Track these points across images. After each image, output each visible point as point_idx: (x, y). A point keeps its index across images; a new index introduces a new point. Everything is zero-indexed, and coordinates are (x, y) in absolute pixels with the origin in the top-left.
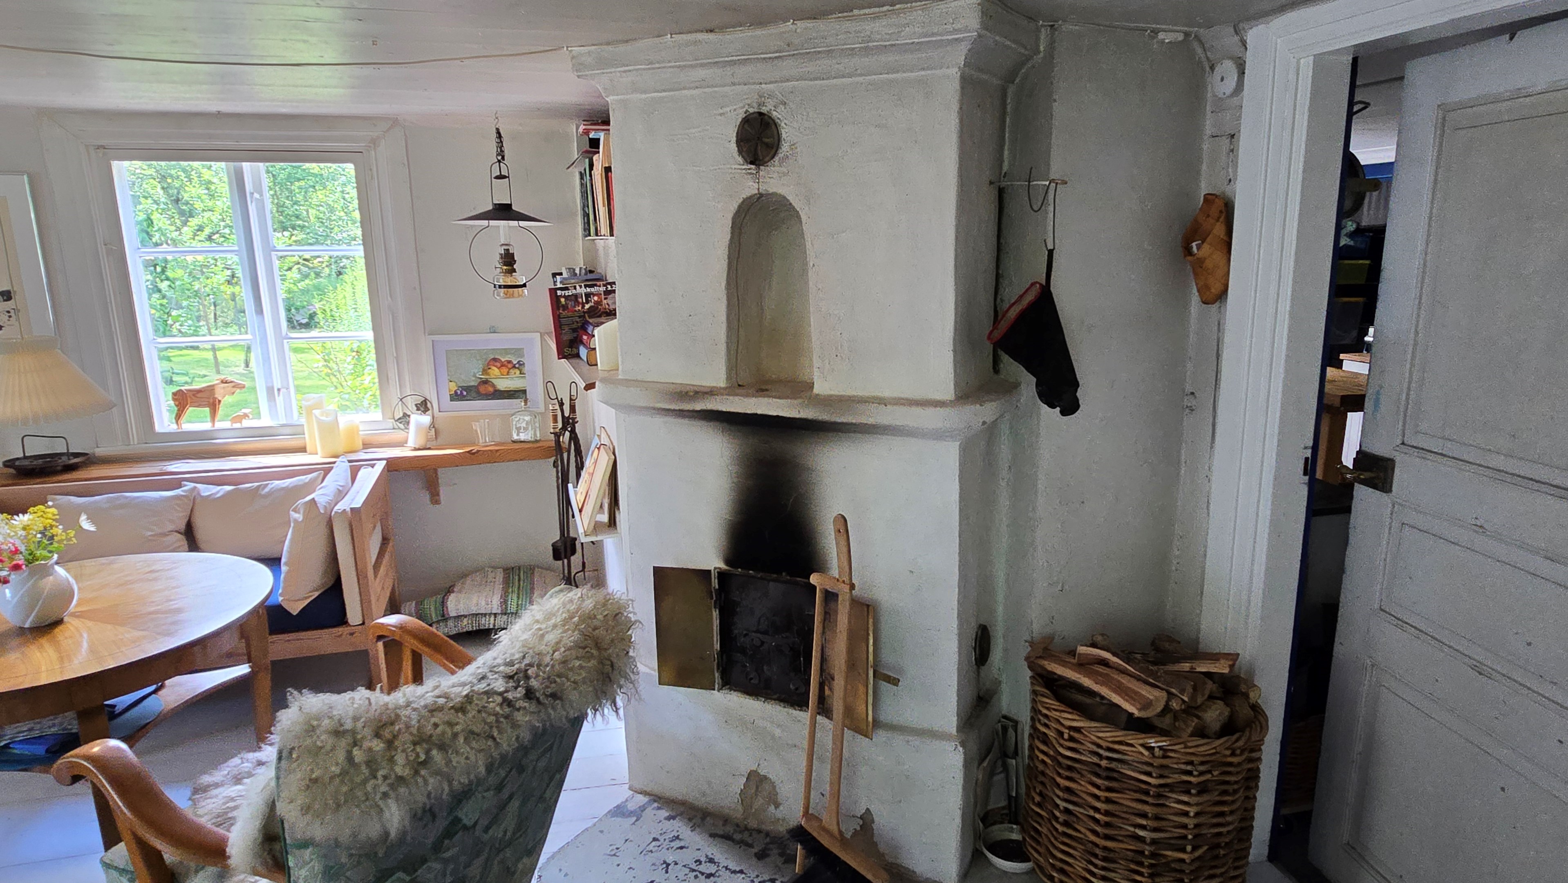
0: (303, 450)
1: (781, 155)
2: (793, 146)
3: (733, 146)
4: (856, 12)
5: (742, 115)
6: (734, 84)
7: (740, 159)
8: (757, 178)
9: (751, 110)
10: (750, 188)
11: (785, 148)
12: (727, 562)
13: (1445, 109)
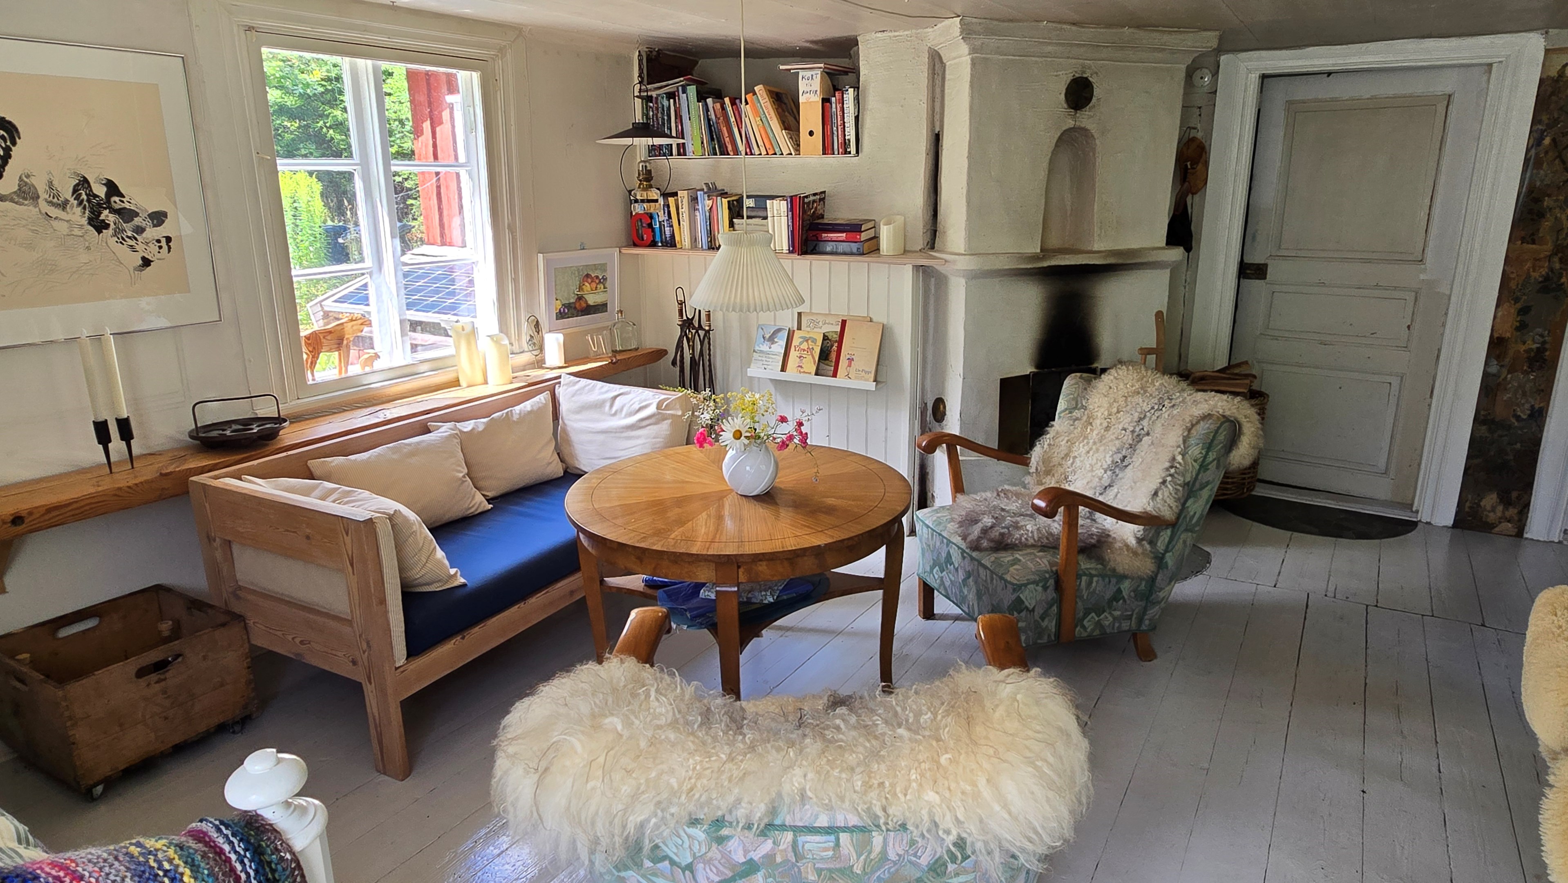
0: (455, 383)
1: (1091, 104)
2: (1099, 100)
3: (1063, 96)
4: (1160, 28)
5: (1070, 78)
6: (1068, 58)
7: (1065, 106)
8: (1074, 118)
9: (1077, 75)
10: (1070, 123)
11: (1094, 100)
12: (1037, 367)
13: (1290, 103)
